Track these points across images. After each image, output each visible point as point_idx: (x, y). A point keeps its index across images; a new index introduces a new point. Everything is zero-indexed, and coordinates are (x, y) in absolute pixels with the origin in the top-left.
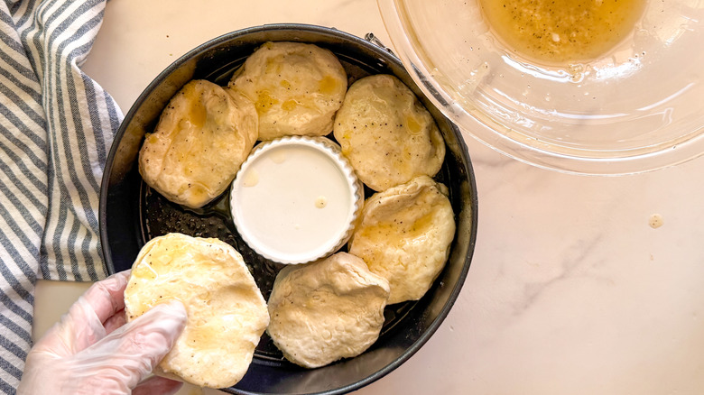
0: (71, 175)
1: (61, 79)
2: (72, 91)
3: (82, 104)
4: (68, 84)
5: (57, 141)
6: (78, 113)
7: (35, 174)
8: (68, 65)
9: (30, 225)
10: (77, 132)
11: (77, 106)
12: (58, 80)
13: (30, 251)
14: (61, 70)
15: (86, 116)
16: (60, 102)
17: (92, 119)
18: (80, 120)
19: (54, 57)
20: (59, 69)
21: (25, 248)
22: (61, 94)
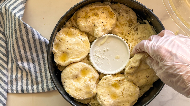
0: (20, 56)
1: (16, 24)
2: (20, 28)
3: (23, 32)
4: (19, 26)
5: (14, 45)
6: (22, 35)
7: (3, 58)
8: (19, 19)
9: (4, 75)
10: (22, 41)
11: (22, 33)
12: (15, 25)
13: (5, 84)
14: (16, 21)
15: (25, 36)
16: (16, 32)
17: (27, 37)
18: (23, 37)
19: (13, 17)
20: (15, 21)
21: (3, 83)
22: (16, 29)
